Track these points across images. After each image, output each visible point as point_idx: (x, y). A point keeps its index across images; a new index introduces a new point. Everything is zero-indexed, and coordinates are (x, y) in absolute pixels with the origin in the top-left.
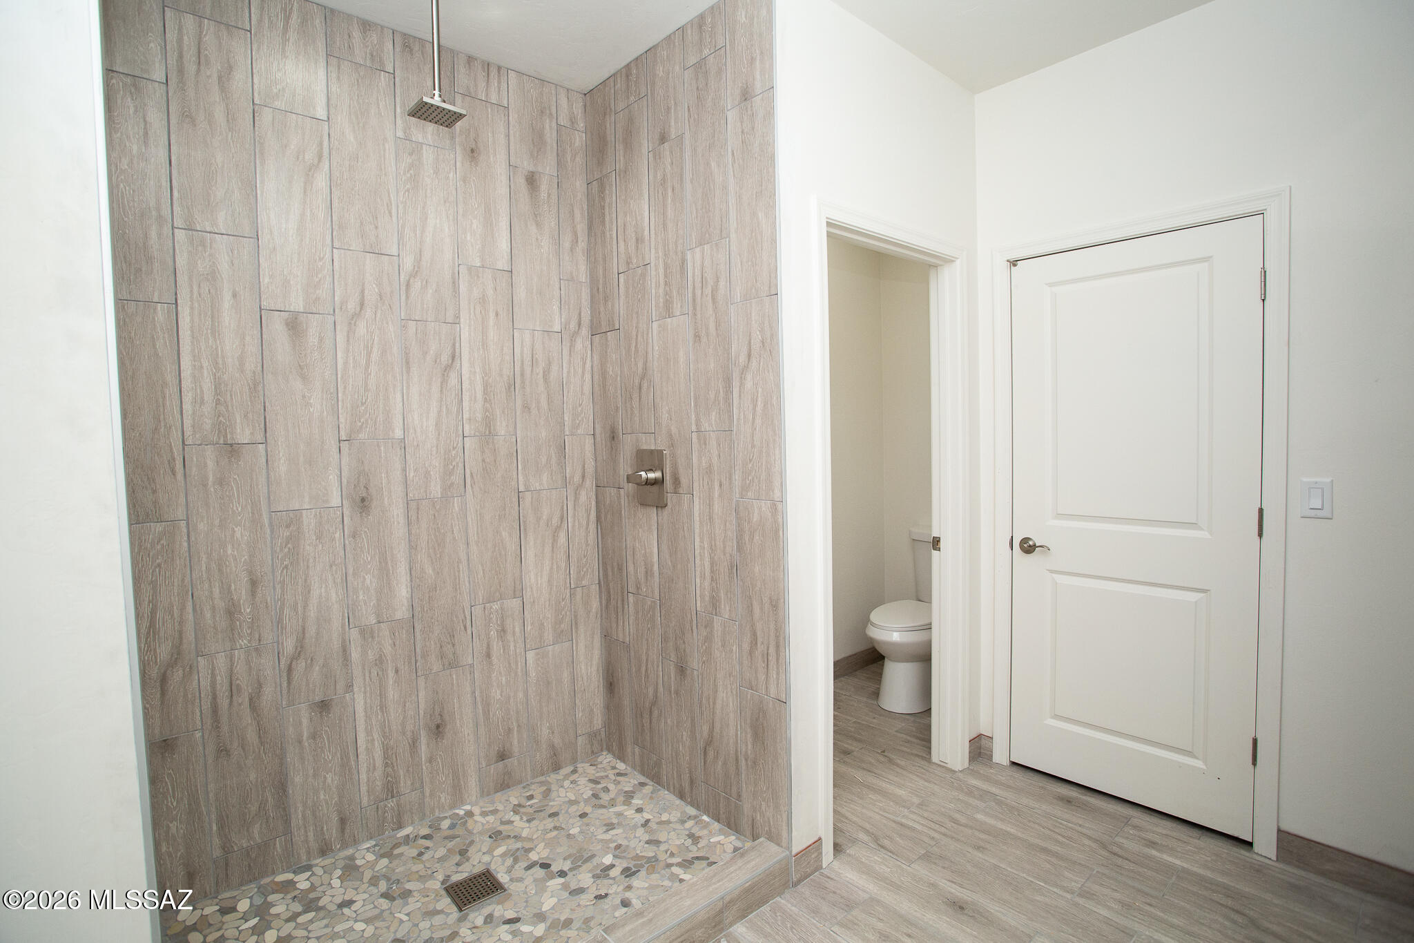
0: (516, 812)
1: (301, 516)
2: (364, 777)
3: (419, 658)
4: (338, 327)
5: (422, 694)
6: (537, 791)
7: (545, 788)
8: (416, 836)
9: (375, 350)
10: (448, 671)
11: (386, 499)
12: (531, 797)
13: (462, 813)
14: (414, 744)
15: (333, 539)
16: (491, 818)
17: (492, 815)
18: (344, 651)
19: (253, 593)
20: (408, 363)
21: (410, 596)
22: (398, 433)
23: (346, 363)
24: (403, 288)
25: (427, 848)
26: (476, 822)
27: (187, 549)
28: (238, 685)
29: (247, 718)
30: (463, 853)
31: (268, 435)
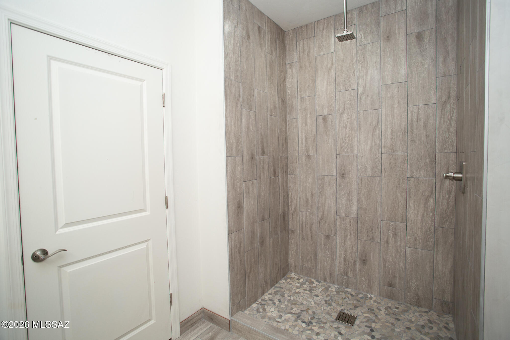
0: (386, 308)
1: (325, 177)
2: (338, 264)
3: (359, 233)
4: (337, 118)
5: (359, 246)
6: (402, 307)
7: (407, 309)
8: (350, 293)
9: (348, 123)
10: (370, 242)
11: (350, 175)
12: (397, 308)
13: (369, 296)
14: (355, 262)
15: (333, 186)
16: (375, 304)
17: (377, 303)
18: (335, 222)
19: (312, 198)
20: (360, 127)
21: (357, 210)
22: (356, 152)
23: (339, 129)
24: (359, 100)
25: (348, 298)
26: (370, 302)
27: (298, 183)
28: (307, 222)
29: (309, 232)
30: (356, 307)
31: (317, 152)
